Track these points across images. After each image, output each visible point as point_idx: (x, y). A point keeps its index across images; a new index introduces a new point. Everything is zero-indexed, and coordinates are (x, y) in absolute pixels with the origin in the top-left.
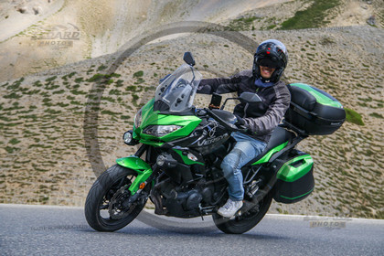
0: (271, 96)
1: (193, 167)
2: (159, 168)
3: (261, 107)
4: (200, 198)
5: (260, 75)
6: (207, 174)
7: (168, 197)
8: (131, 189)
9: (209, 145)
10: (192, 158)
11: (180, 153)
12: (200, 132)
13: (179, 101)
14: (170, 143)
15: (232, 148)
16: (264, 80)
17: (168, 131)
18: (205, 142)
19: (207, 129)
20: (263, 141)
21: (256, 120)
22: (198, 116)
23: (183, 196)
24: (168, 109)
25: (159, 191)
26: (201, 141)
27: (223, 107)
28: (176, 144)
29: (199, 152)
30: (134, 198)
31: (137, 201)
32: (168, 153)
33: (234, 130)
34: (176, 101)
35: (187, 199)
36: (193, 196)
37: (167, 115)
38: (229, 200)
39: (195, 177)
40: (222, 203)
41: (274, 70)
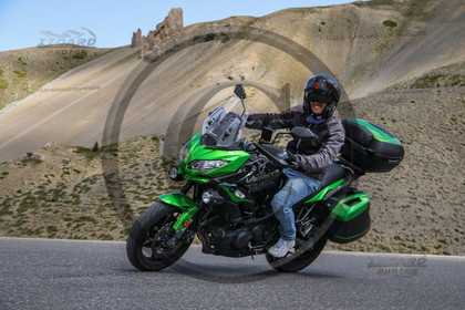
0: (324, 133)
1: (241, 204)
2: (205, 205)
3: (314, 144)
4: (250, 237)
5: (311, 112)
6: (257, 212)
7: (216, 235)
8: (175, 227)
9: (258, 182)
10: (239, 195)
11: (227, 190)
12: (249, 168)
13: (226, 135)
14: (216, 180)
15: (284, 185)
16: (315, 116)
17: (214, 167)
18: (254, 179)
19: (256, 164)
20: (316, 179)
21: (309, 157)
22: (247, 151)
23: (231, 235)
24: (215, 143)
25: (207, 229)
26: (250, 177)
27: (274, 142)
28: (222, 181)
29: (247, 189)
30: (179, 236)
31: (181, 239)
32: (215, 190)
33: (286, 167)
34: (223, 135)
35: (235, 237)
36: (242, 234)
37: (214, 149)
38: (281, 240)
39: (243, 215)
40: (273, 242)
41: (324, 105)
